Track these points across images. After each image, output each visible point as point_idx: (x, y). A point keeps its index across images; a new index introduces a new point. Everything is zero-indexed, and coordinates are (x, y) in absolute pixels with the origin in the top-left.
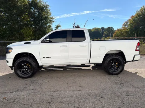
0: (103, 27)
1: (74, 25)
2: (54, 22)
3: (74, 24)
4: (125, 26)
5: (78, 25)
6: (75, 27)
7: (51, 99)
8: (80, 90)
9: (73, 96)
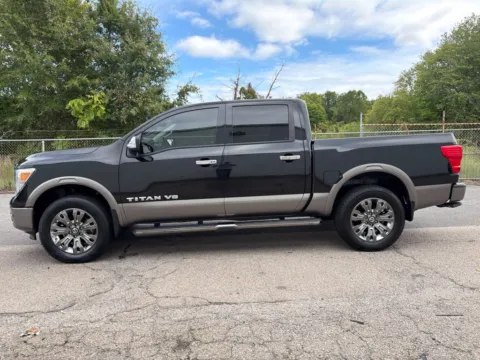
0: (332, 91)
1: (237, 85)
2: (173, 73)
3: (236, 80)
4: (405, 86)
5: (249, 86)
6: (239, 89)
7: (191, 330)
8: (282, 299)
9: (261, 320)
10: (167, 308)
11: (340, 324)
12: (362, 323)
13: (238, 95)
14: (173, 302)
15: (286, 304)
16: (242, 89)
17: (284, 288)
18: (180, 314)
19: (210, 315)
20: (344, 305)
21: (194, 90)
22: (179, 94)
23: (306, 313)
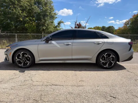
0: (104, 26)
1: (76, 23)
2: (56, 18)
3: (76, 21)
4: (127, 25)
5: (80, 23)
6: (76, 24)
7: (41, 95)
8: (82, 85)
9: (72, 93)
10: (35, 85)
11: (105, 97)
12: (115, 98)
13: (76, 26)
14: (38, 83)
15: (83, 87)
16: (78, 24)
17: (83, 81)
18: (39, 88)
19: (51, 89)
20: (107, 90)
21: (63, 22)
22: (58, 23)
23: (91, 91)
